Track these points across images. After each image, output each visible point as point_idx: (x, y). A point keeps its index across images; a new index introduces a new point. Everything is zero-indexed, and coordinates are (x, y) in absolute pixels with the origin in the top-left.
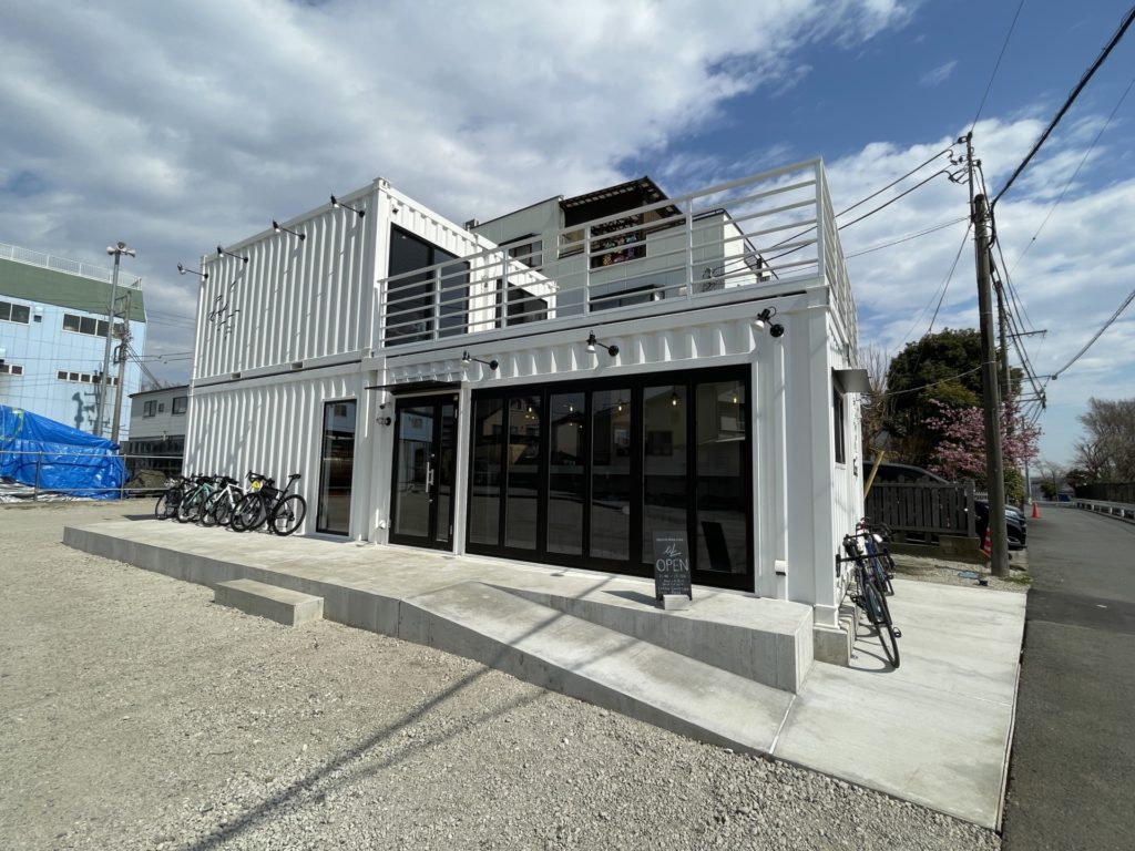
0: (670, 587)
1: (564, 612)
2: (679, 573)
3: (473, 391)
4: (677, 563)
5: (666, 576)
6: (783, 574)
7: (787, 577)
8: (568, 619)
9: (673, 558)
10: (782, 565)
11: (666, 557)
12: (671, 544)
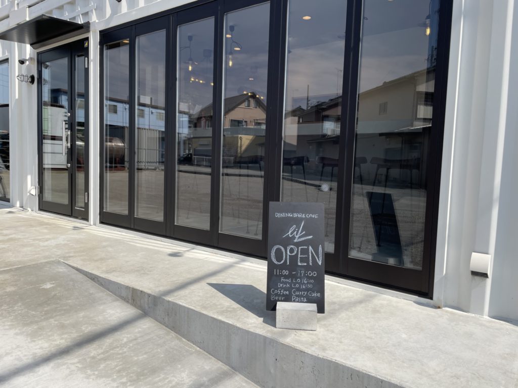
0: (289, 289)
1: (145, 314)
2: (307, 268)
3: (100, 32)
4: (305, 252)
5: (286, 272)
6: (485, 275)
7: (489, 281)
8: (146, 325)
9: (298, 245)
10: (483, 260)
11: (287, 242)
12: (297, 221)
